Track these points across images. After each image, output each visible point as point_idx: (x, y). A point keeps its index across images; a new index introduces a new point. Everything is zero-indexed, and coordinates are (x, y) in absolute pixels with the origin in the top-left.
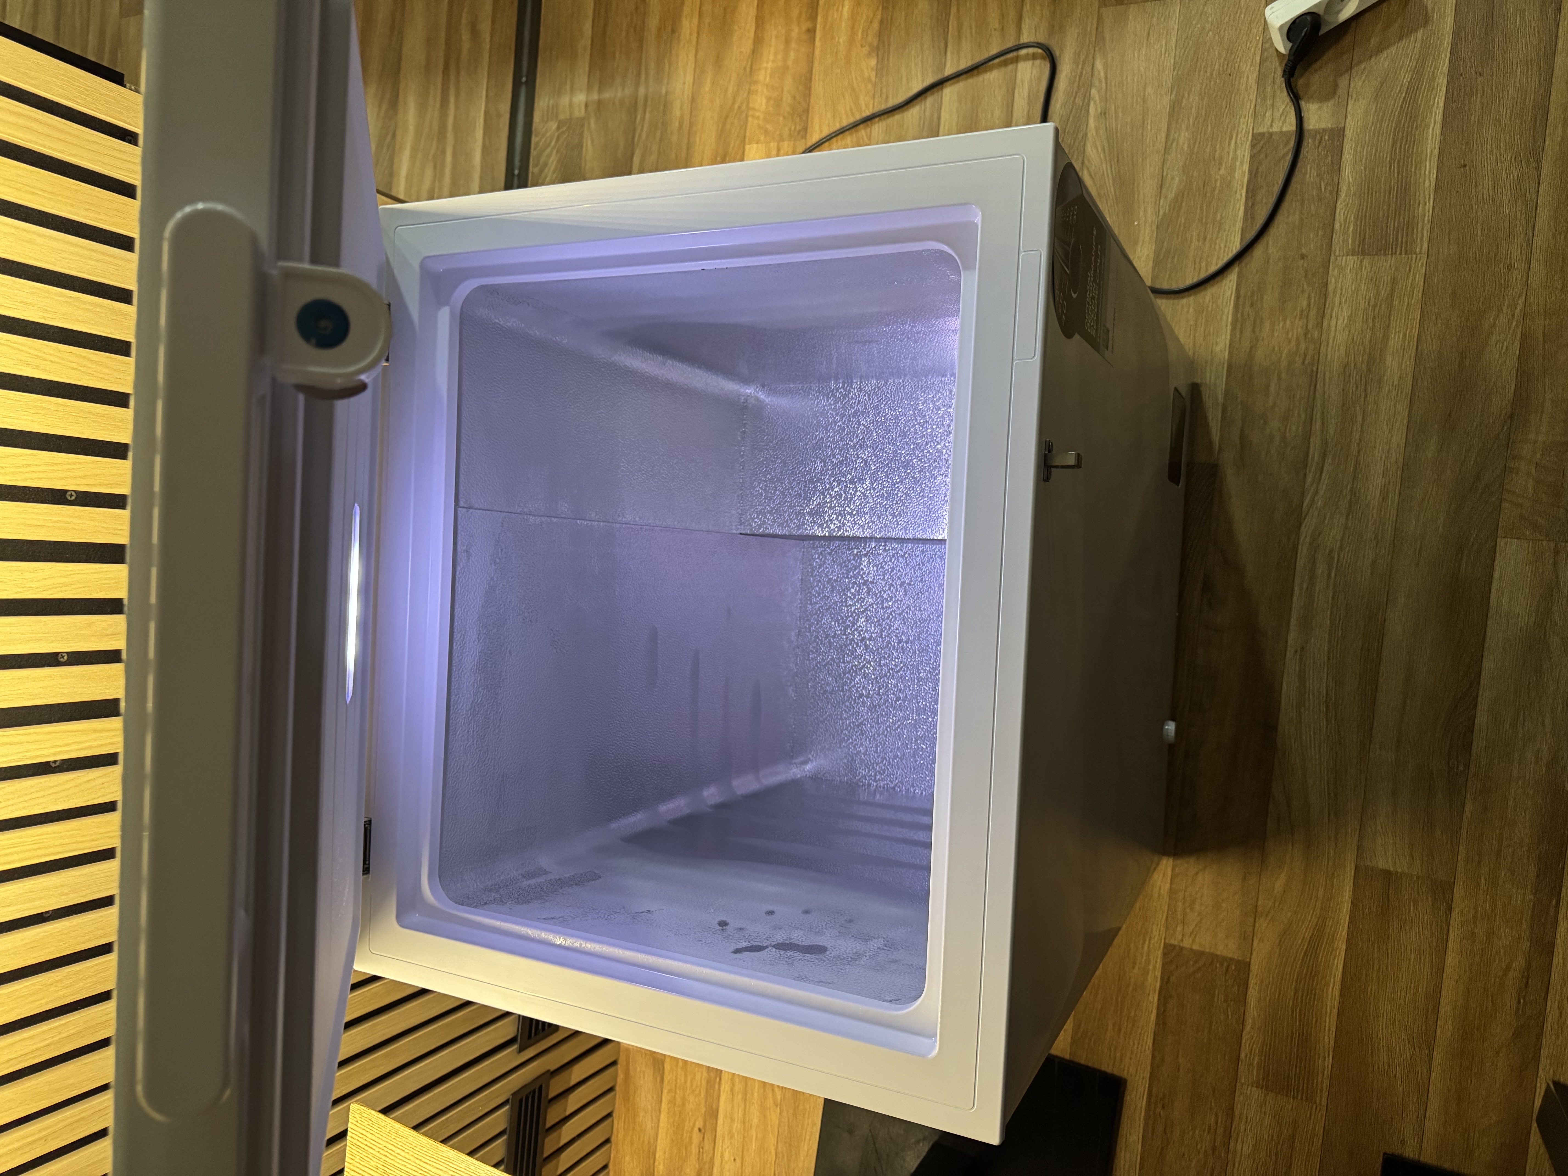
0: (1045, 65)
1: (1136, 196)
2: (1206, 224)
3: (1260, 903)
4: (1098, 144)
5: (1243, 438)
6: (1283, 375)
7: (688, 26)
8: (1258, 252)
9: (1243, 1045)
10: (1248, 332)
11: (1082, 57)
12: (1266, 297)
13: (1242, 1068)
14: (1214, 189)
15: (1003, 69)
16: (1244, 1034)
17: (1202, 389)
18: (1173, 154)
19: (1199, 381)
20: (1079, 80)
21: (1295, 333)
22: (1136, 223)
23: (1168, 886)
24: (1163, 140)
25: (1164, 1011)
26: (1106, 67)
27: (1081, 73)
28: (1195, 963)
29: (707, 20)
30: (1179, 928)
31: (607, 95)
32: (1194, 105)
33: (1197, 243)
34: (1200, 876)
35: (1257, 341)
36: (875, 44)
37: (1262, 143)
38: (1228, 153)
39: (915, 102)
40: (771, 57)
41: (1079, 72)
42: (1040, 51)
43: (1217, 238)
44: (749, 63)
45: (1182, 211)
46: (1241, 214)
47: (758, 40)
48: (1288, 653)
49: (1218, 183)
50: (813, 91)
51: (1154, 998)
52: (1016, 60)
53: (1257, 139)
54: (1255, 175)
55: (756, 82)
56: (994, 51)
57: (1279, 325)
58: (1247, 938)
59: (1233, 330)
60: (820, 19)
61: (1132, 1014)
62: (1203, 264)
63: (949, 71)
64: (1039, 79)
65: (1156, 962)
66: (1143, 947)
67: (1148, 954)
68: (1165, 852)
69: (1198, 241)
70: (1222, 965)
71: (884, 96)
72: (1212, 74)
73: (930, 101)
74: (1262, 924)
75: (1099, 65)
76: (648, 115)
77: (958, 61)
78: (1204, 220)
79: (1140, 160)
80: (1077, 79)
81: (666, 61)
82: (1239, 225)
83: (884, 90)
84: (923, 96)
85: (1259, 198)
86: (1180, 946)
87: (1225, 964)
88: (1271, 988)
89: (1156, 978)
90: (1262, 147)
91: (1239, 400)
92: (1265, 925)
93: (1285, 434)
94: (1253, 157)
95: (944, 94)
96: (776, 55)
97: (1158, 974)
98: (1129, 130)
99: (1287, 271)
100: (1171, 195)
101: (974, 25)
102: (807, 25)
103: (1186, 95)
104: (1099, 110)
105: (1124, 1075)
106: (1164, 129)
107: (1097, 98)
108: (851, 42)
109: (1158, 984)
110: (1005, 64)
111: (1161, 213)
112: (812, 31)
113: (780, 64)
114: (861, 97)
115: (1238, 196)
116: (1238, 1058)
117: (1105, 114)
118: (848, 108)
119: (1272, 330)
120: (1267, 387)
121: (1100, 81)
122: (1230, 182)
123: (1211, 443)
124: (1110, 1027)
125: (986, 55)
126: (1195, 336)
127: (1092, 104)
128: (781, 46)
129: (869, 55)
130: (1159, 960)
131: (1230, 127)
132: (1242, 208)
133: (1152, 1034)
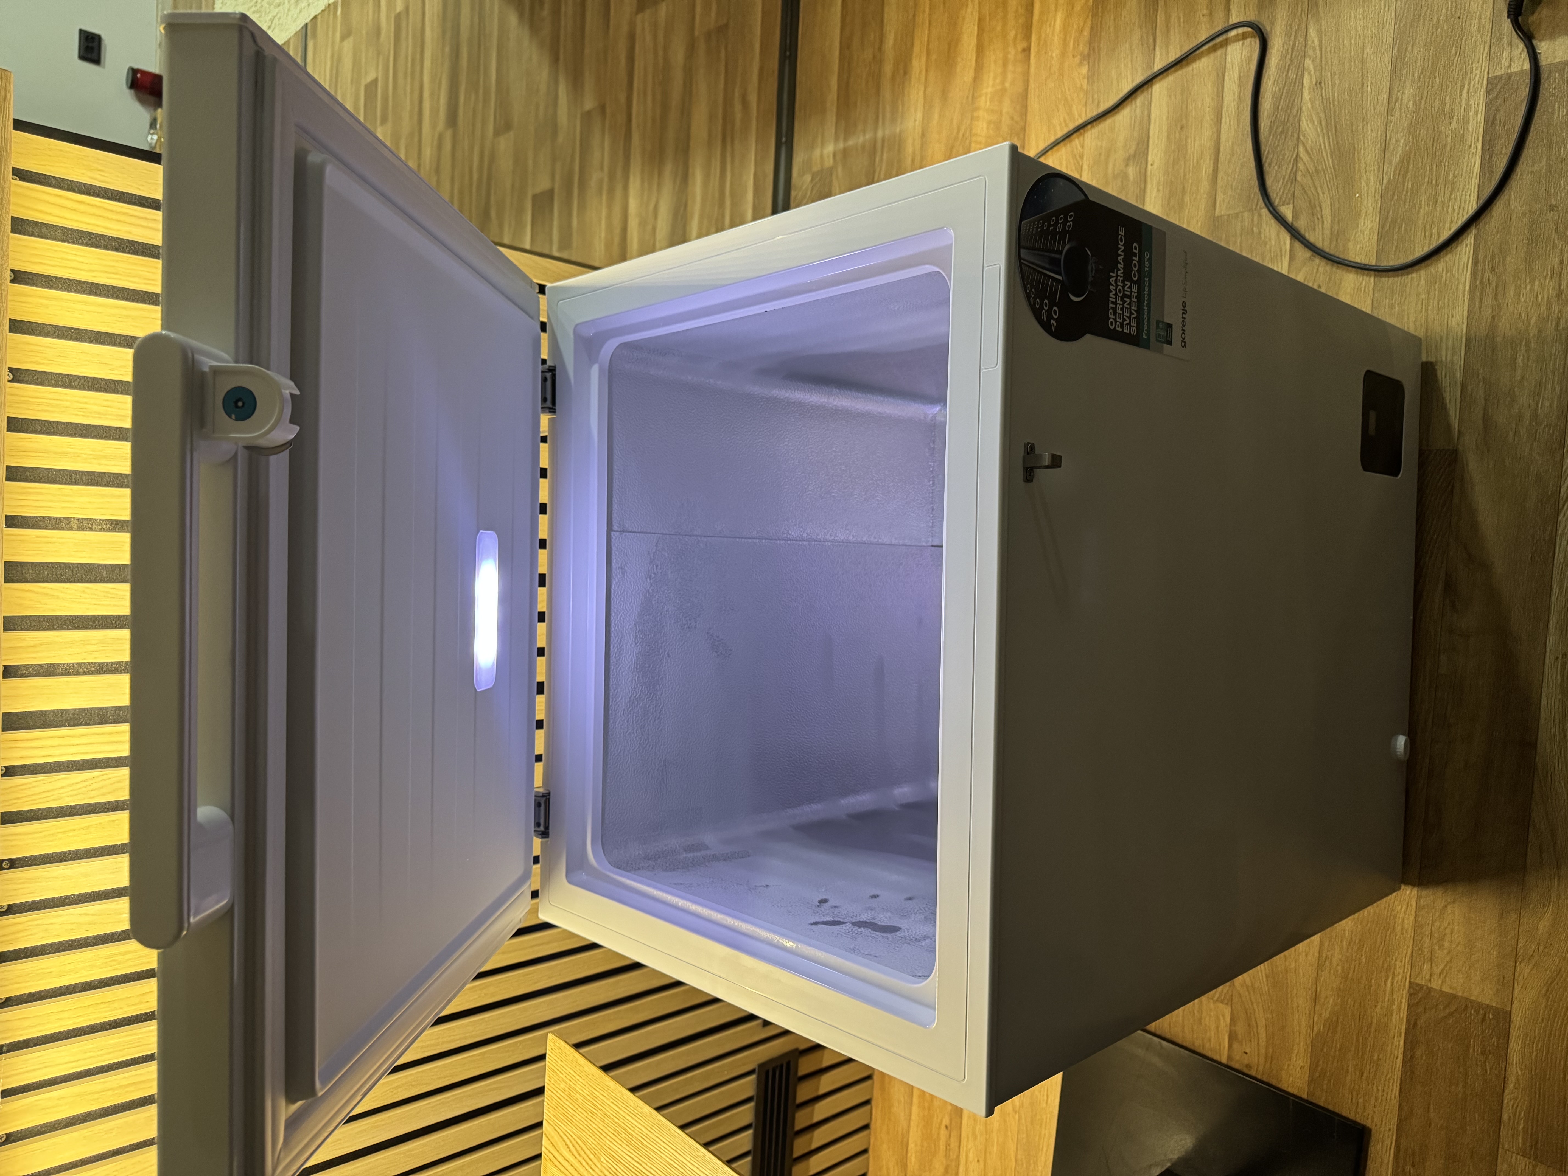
0: (1255, 42)
1: (1357, 165)
2: (1437, 185)
3: (1520, 945)
4: (1314, 116)
5: (1487, 419)
6: (1533, 345)
7: (918, 64)
8: (1498, 208)
9: (1505, 1106)
10: (1489, 300)
11: (1295, 28)
12: (1509, 258)
13: (1505, 1132)
14: (1445, 146)
15: (1212, 55)
16: (1506, 1094)
17: (1438, 368)
18: (1397, 115)
19: (1433, 360)
20: (1292, 52)
21: (1546, 296)
22: (1357, 195)
23: (1412, 918)
24: (1385, 102)
25: (1412, 1058)
26: (1320, 33)
27: (1294, 44)
28: (1444, 1008)
29: (934, 57)
30: (1426, 967)
31: (851, 143)
32: (1419, 57)
33: (1426, 208)
34: (1449, 909)
35: (1500, 307)
36: (1086, 52)
37: (1499, 87)
38: (1460, 103)
39: (1125, 103)
40: (991, 83)
41: (1291, 43)
42: (1249, 29)
43: (1449, 201)
44: (971, 92)
45: (1409, 175)
46: (1477, 168)
47: (979, 68)
48: (1547, 661)
49: (1449, 139)
50: (1029, 109)
51: (1400, 1042)
52: (1226, 43)
53: (1492, 83)
54: (1492, 124)
55: (977, 109)
56: (1203, 37)
57: (1526, 288)
58: (1507, 983)
59: (1471, 299)
60: (1034, 37)
61: (1376, 1057)
62: (1435, 231)
63: (1158, 66)
64: (1250, 58)
65: (1401, 1002)
66: (1385, 984)
67: (1392, 993)
68: (1406, 879)
69: (1428, 205)
70: (1477, 1012)
71: (1096, 102)
72: (1438, 21)
73: (1140, 100)
74: (1525, 969)
75: (1312, 33)
76: (885, 156)
77: (1168, 53)
78: (1434, 182)
79: (1360, 127)
80: (1290, 51)
81: (900, 102)
82: (1475, 181)
83: (1096, 96)
84: (1134, 96)
85: (1497, 149)
86: (1427, 987)
87: (1481, 1012)
88: (1537, 1044)
89: (1401, 1019)
90: (1500, 91)
91: (1480, 376)
92: (1527, 970)
93: (1536, 410)
94: (1488, 105)
95: (1154, 90)
96: (995, 78)
97: (1404, 1015)
98: (1347, 97)
99: (1534, 226)
100: (1396, 160)
101: (1181, 15)
102: (1022, 45)
103: (1410, 48)
104: (1314, 82)
105: (1368, 1124)
106: (1386, 90)
107: (1311, 67)
108: (1063, 54)
109: (1404, 1027)
110: (1214, 49)
111: (1385, 181)
112: (1027, 50)
113: (999, 87)
114: (1074, 107)
115: (1473, 150)
116: (1500, 1121)
117: (1320, 83)
118: (1062, 120)
119: (1518, 295)
120: (1514, 359)
121: (1314, 50)
122: (1463, 135)
123: (1449, 427)
124: (1351, 1069)
125: (1195, 43)
126: (1427, 310)
127: (1306, 75)
128: (1000, 70)
129: (1080, 64)
130: (1404, 1001)
131: (1461, 75)
132: (1478, 162)
133: (1399, 1082)
